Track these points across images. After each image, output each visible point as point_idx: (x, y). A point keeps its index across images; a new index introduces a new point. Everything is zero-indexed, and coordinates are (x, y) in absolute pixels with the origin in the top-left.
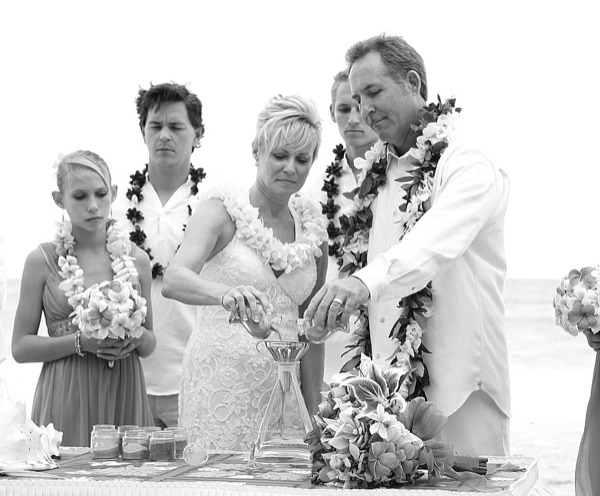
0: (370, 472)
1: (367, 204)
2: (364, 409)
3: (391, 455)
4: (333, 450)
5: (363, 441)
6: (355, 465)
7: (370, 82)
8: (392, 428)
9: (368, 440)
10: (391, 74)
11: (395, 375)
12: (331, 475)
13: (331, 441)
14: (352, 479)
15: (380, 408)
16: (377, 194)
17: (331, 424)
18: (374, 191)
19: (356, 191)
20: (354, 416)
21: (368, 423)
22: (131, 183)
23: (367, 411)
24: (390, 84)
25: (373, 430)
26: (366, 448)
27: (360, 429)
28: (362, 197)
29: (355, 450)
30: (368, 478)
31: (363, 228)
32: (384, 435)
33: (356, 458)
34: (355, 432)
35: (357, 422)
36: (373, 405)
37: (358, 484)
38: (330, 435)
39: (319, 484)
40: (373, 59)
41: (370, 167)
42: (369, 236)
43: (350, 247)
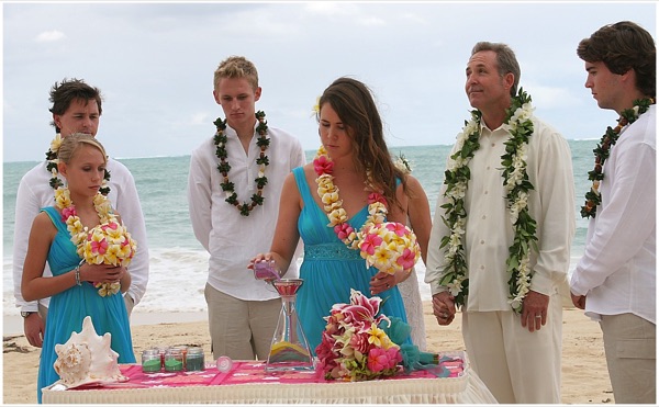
0: (369, 369)
1: (465, 164)
2: (362, 327)
3: (384, 357)
5: (364, 349)
6: (360, 366)
8: (379, 337)
9: (367, 348)
12: (341, 373)
13: (341, 351)
14: (357, 375)
15: (374, 325)
16: (472, 156)
17: (339, 340)
19: (458, 154)
20: (356, 332)
21: (366, 336)
23: (365, 328)
25: (370, 340)
26: (366, 353)
27: (361, 341)
28: (463, 157)
29: (359, 355)
30: (368, 373)
31: (463, 180)
32: (378, 344)
33: (360, 360)
34: (358, 343)
35: (359, 336)
36: (368, 324)
37: (362, 377)
38: (340, 346)
39: (330, 379)
40: (491, 55)
41: (467, 138)
42: (467, 185)
43: (452, 193)
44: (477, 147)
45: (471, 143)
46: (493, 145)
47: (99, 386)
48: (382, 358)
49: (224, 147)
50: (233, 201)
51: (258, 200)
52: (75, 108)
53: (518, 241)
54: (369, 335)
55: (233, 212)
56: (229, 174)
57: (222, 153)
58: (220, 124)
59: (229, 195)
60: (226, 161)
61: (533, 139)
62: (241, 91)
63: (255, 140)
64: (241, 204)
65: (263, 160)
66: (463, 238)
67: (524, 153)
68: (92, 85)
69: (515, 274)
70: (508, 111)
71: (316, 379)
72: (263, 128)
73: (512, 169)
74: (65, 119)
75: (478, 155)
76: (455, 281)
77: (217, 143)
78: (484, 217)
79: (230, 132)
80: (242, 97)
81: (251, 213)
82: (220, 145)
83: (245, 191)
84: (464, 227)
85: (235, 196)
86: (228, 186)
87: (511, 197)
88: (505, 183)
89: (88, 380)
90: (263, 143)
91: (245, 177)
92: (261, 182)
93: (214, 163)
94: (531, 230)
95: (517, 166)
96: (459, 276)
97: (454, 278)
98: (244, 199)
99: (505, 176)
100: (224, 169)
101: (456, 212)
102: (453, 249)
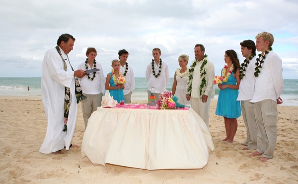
0: (168, 107)
6: (166, 106)
8: (171, 100)
9: (168, 102)
12: (162, 108)
17: (162, 100)
24: (200, 51)
26: (168, 104)
29: (166, 104)
32: (170, 101)
35: (166, 100)
36: (168, 97)
37: (166, 109)
38: (162, 102)
39: (159, 109)
40: (199, 47)
42: (193, 72)
43: (190, 74)
44: (196, 65)
46: (199, 65)
47: (110, 107)
48: (171, 105)
50: (154, 75)
51: (159, 74)
52: (123, 55)
55: (154, 76)
56: (154, 70)
57: (153, 66)
58: (153, 60)
61: (207, 64)
65: (160, 67)
66: (191, 83)
67: (205, 66)
68: (127, 51)
69: (201, 91)
70: (202, 58)
71: (157, 109)
72: (161, 61)
74: (122, 57)
75: (196, 66)
77: (152, 64)
79: (154, 62)
80: (157, 54)
81: (157, 77)
83: (157, 73)
84: (192, 81)
86: (154, 72)
87: (202, 75)
89: (108, 106)
90: (161, 64)
91: (157, 70)
92: (160, 71)
93: (151, 67)
94: (205, 82)
95: (203, 69)
96: (190, 90)
98: (156, 74)
99: (201, 71)
100: (153, 68)
101: (191, 77)
102: (190, 85)
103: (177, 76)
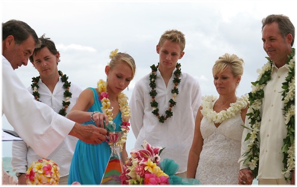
1: (261, 88)
2: (142, 160)
3: (153, 178)
4: (131, 178)
5: (142, 174)
6: (138, 183)
7: (272, 35)
8: (154, 168)
9: (144, 173)
10: (281, 34)
11: (158, 149)
13: (129, 174)
15: (149, 160)
17: (129, 168)
18: (265, 83)
19: (257, 82)
20: (138, 163)
21: (144, 166)
22: (32, 81)
23: (144, 161)
24: (279, 38)
25: (146, 169)
26: (144, 176)
27: (141, 168)
28: (260, 84)
29: (138, 177)
31: (260, 99)
32: (150, 170)
33: (139, 181)
34: (138, 169)
35: (140, 165)
36: (146, 159)
38: (128, 171)
40: (275, 25)
41: (264, 73)
42: (262, 101)
43: (253, 106)
44: (269, 79)
45: (266, 76)
46: (279, 77)
49: (154, 81)
50: (156, 113)
53: (288, 135)
54: (146, 165)
56: (156, 97)
57: (153, 85)
58: (154, 68)
59: (154, 109)
60: (155, 89)
62: (175, 50)
63: (172, 79)
64: (160, 116)
65: (175, 91)
66: (258, 134)
69: (286, 156)
70: (289, 57)
72: (178, 73)
73: (288, 91)
75: (269, 83)
76: (252, 160)
77: (151, 79)
78: (270, 120)
80: (174, 54)
81: (165, 121)
82: (153, 80)
83: (163, 108)
84: (259, 128)
85: (157, 110)
86: (154, 104)
87: (286, 108)
88: (283, 99)
90: (177, 81)
91: (164, 100)
92: (172, 103)
93: (148, 90)
95: (291, 88)
96: (255, 158)
97: (252, 159)
98: (162, 112)
99: (284, 95)
100: (153, 94)
101: (256, 117)
102: (252, 141)
103: (203, 122)
